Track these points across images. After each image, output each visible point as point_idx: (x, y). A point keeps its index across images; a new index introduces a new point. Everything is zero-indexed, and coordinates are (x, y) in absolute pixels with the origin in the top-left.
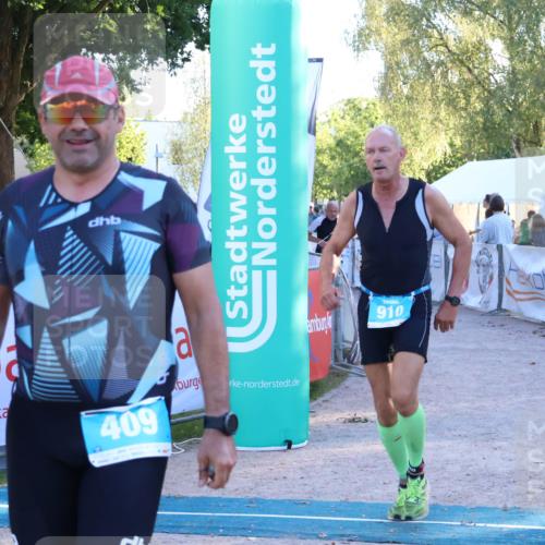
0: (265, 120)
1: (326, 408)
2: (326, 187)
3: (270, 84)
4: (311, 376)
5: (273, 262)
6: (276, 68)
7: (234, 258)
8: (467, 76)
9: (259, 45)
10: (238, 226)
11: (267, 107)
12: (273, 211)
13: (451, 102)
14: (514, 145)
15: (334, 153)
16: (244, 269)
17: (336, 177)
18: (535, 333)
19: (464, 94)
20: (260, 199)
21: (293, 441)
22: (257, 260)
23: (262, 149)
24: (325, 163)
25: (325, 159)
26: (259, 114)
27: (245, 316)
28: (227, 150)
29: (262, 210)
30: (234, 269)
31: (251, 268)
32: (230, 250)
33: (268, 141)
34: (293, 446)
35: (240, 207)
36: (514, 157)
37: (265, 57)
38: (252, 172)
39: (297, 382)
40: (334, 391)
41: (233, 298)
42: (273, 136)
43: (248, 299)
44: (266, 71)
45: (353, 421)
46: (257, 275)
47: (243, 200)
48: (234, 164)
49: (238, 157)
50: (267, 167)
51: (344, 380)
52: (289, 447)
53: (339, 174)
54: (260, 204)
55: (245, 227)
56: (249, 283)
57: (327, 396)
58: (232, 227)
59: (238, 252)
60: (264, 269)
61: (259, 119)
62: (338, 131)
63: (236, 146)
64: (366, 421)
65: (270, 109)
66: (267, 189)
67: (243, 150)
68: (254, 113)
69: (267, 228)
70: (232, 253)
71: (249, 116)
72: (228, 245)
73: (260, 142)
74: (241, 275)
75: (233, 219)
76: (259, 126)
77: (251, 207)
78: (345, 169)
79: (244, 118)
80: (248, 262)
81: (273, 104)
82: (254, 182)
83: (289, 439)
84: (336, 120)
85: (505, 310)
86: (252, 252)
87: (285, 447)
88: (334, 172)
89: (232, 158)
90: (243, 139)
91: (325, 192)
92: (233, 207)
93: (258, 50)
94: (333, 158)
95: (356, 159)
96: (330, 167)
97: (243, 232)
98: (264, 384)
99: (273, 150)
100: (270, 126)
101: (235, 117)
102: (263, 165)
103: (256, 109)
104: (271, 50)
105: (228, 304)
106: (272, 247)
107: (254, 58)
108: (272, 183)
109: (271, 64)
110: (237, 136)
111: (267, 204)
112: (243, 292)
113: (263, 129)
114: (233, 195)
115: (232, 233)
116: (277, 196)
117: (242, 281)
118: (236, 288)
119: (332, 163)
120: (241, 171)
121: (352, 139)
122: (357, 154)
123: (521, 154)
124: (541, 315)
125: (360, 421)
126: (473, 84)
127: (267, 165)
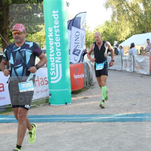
0: (57, 29)
3: (57, 20)
5: (61, 62)
7: (52, 61)
8: (134, 13)
9: (54, 11)
10: (52, 54)
11: (57, 25)
12: (60, 50)
14: (146, 30)
16: (54, 64)
18: (140, 76)
20: (57, 47)
22: (57, 61)
23: (56, 35)
26: (55, 27)
27: (55, 75)
28: (49, 36)
29: (57, 50)
30: (52, 64)
31: (55, 63)
32: (50, 59)
33: (58, 33)
34: (67, 104)
35: (52, 49)
37: (56, 14)
38: (54, 41)
39: (67, 89)
41: (52, 71)
42: (59, 32)
43: (55, 71)
44: (56, 17)
45: (85, 98)
46: (57, 65)
47: (53, 48)
48: (50, 39)
49: (51, 37)
50: (58, 40)
52: (66, 104)
54: (57, 48)
55: (54, 54)
56: (55, 67)
58: (51, 54)
59: (52, 60)
60: (58, 63)
61: (55, 28)
63: (51, 35)
64: (88, 98)
66: (58, 45)
67: (52, 36)
68: (54, 27)
69: (59, 54)
70: (51, 60)
71: (53, 28)
72: (50, 58)
73: (56, 34)
74: (53, 65)
75: (51, 52)
76: (55, 30)
77: (55, 49)
79: (52, 28)
80: (54, 62)
81: (58, 24)
82: (55, 43)
83: (66, 102)
84: (103, 26)
85: (135, 72)
86: (55, 60)
87: (65, 104)
89: (50, 38)
90: (52, 33)
92: (51, 49)
93: (54, 12)
97: (53, 55)
98: (60, 90)
99: (59, 35)
100: (58, 30)
101: (50, 28)
102: (57, 39)
103: (54, 26)
104: (57, 12)
105: (51, 72)
106: (60, 58)
107: (53, 14)
108: (59, 43)
109: (57, 15)
110: (50, 33)
111: (58, 48)
112: (54, 69)
113: (56, 31)
114: (50, 47)
115: (51, 55)
116: (60, 46)
117: (53, 66)
118: (52, 68)
120: (52, 41)
121: (107, 31)
122: (109, 35)
123: (148, 32)
124: (142, 72)
125: (86, 98)
126: (135, 15)
127: (58, 39)
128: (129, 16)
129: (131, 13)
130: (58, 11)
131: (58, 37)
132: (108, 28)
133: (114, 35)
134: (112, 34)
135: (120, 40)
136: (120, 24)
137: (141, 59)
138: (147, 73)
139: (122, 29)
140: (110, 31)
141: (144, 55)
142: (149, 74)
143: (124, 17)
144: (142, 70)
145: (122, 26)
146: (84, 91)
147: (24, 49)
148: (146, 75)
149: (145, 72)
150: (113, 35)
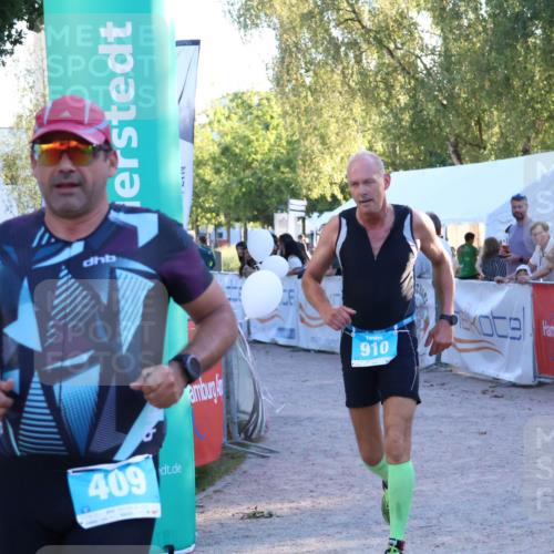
0: (123, 125)
1: (218, 501)
2: (210, 210)
4: (196, 459)
6: (133, 55)
8: (387, 59)
9: (110, 24)
13: (368, 94)
14: (451, 149)
15: (218, 165)
17: (222, 196)
18: (484, 392)
19: (386, 84)
21: (176, 546)
23: (122, 162)
24: (207, 178)
25: (207, 173)
33: (128, 152)
34: (176, 552)
36: (453, 164)
39: (178, 468)
40: (228, 478)
42: (134, 144)
44: (121, 59)
45: (254, 516)
50: (128, 187)
51: (241, 462)
53: (227, 192)
57: (219, 485)
62: (223, 134)
64: (271, 515)
65: (128, 109)
76: (115, 132)
78: (234, 185)
83: (171, 543)
84: (219, 121)
85: (446, 365)
88: (220, 190)
91: (209, 215)
93: (110, 31)
94: (218, 171)
95: (248, 172)
96: (214, 183)
99: (134, 163)
100: (130, 131)
102: (123, 184)
104: (127, 31)
107: (104, 41)
109: (127, 49)
113: (120, 136)
119: (217, 177)
121: (241, 145)
122: (248, 165)
123: (461, 161)
124: (490, 369)
125: (262, 516)
126: (395, 70)
127: (127, 184)
128: (363, 74)
129: (371, 60)
130: (129, 26)
131: (131, 171)
132: (248, 133)
133: (277, 167)
134: (268, 163)
135: (315, 195)
136: (319, 112)
137: (481, 299)
138: (520, 377)
139: (323, 139)
140: (256, 144)
141: (499, 282)
142: (529, 380)
143: (337, 77)
144: (491, 360)
145: (327, 125)
146: (227, 472)
147: (108, 259)
148: (514, 385)
149: (508, 368)
150: (271, 167)
